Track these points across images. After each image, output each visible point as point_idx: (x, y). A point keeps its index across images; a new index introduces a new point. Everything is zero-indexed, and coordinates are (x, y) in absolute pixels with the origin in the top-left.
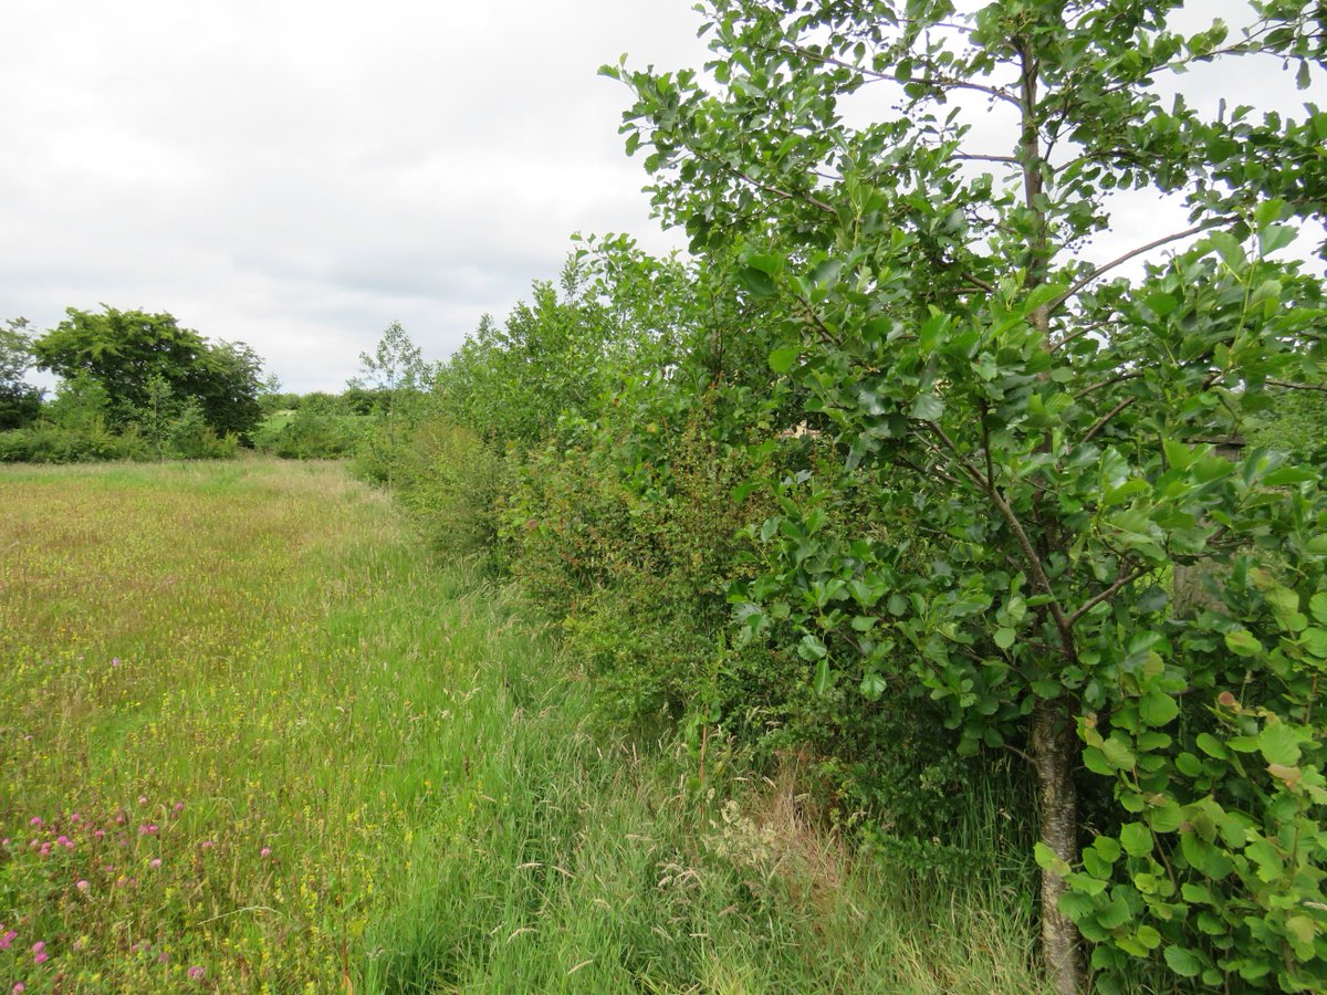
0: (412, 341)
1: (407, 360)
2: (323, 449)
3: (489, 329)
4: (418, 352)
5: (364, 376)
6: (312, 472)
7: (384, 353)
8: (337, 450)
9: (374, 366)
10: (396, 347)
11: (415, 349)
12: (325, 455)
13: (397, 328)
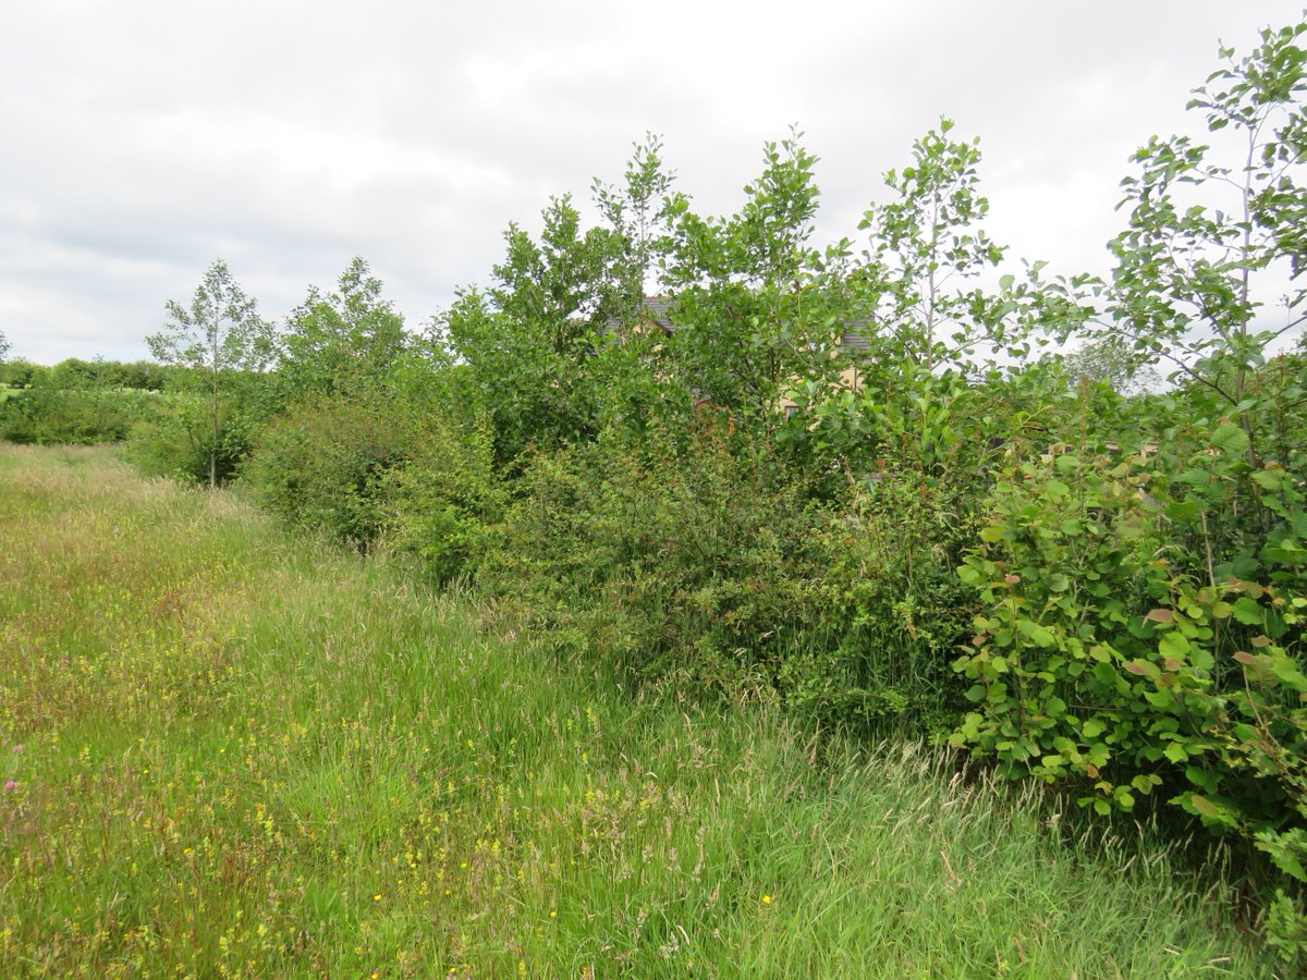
0: (242, 289)
1: (233, 314)
2: (71, 430)
3: (363, 278)
4: (252, 305)
5: (173, 333)
6: (70, 463)
7: (203, 303)
8: (92, 433)
9: (187, 322)
10: (218, 296)
11: (248, 301)
12: (74, 439)
13: (222, 270)
